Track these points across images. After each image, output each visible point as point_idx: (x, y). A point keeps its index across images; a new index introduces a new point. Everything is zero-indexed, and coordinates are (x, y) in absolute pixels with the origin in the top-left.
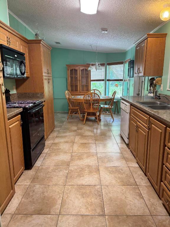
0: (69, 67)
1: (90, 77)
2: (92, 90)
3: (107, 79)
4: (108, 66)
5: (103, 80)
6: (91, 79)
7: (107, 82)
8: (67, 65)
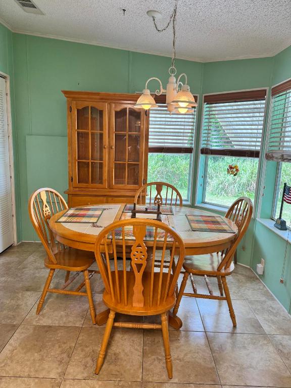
0: (74, 99)
1: (147, 139)
2: (151, 184)
3: (202, 146)
4: (205, 106)
5: (188, 150)
6: (151, 145)
7: (202, 157)
8: (65, 93)
